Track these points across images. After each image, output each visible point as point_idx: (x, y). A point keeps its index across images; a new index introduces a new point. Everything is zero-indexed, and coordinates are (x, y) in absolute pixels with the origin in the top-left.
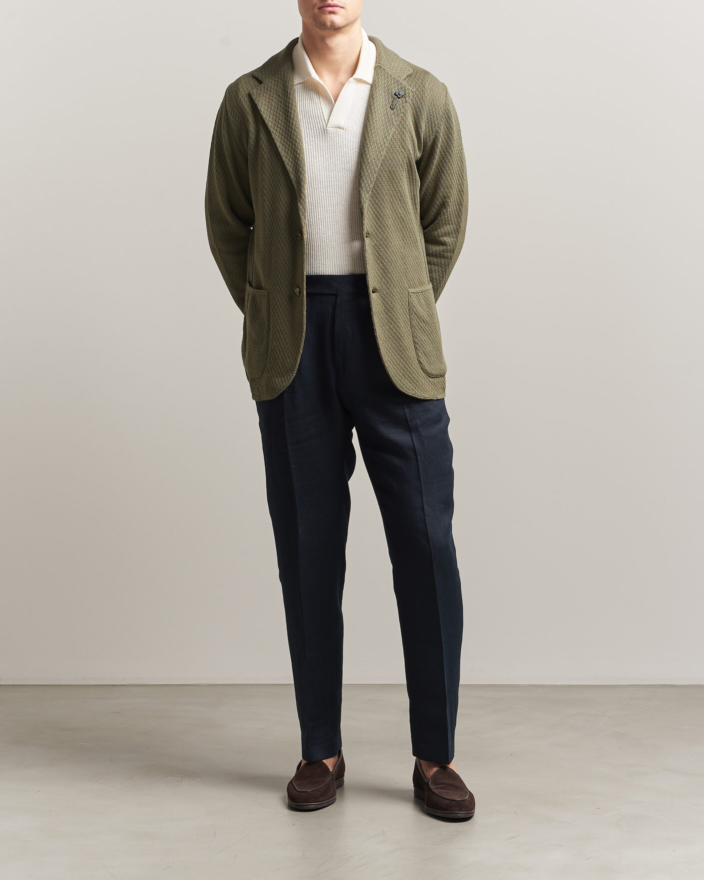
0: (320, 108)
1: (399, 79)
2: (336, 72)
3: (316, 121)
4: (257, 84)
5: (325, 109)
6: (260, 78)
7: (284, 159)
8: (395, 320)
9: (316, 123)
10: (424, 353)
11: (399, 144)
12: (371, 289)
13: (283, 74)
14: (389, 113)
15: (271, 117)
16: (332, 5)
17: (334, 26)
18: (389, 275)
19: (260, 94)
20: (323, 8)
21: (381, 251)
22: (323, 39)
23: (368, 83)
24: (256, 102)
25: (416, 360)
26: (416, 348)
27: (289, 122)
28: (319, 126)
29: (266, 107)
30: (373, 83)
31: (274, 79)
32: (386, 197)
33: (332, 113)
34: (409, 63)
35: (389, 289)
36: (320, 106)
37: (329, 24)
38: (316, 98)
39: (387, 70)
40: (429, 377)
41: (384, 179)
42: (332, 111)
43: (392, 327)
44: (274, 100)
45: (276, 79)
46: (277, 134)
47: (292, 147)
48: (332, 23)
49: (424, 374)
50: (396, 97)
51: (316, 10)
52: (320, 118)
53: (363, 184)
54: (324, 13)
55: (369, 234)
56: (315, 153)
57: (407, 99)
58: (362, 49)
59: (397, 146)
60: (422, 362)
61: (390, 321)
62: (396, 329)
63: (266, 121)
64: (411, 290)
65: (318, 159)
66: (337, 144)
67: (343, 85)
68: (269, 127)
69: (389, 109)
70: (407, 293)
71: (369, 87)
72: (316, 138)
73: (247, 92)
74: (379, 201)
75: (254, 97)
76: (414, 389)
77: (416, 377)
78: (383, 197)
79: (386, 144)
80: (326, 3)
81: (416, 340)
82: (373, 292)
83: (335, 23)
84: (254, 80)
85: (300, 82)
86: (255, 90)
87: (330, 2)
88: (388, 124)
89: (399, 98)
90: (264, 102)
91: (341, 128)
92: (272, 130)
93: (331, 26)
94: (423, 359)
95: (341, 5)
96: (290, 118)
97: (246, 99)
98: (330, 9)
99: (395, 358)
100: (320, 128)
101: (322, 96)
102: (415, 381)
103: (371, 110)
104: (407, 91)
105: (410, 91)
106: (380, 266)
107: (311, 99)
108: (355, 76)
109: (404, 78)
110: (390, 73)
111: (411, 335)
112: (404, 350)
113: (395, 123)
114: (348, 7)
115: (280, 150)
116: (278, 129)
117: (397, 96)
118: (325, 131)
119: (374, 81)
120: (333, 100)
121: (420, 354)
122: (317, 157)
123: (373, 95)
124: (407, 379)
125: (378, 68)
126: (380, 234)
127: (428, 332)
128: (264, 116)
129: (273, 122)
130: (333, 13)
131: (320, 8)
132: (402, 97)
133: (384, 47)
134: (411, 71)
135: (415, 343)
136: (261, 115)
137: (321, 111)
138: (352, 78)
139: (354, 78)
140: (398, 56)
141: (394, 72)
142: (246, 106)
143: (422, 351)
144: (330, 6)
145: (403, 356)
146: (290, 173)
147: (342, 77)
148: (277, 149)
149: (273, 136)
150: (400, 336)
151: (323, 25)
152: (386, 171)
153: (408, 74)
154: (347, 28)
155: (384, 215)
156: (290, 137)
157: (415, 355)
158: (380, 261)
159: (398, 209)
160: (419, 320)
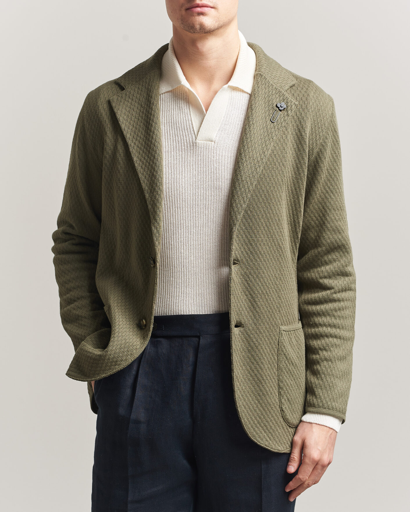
0: (190, 119)
1: (281, 90)
2: (209, 80)
3: (184, 134)
4: (120, 91)
5: (195, 120)
6: (122, 84)
7: (140, 175)
8: (258, 360)
9: (184, 136)
10: (288, 400)
11: (279, 161)
12: (233, 323)
13: (148, 81)
14: (269, 127)
15: (131, 128)
16: (200, 5)
17: (204, 29)
18: (258, 309)
19: (121, 101)
20: (191, 9)
21: (251, 281)
22: (194, 43)
23: (247, 93)
24: (115, 110)
25: (278, 407)
26: (280, 393)
27: (149, 135)
28: (188, 139)
29: (125, 117)
30: (252, 93)
31: (137, 86)
32: (262, 220)
33: (203, 124)
34: (291, 73)
35: (255, 324)
36: (190, 117)
37: (198, 27)
38: (185, 108)
39: (268, 79)
40: (290, 426)
41: (261, 200)
42: (202, 122)
43: (253, 368)
44: (135, 109)
45: (140, 87)
46: (135, 148)
47: (149, 163)
48: (202, 26)
49: (283, 423)
50: (277, 109)
51: (183, 12)
52: (189, 130)
53: (234, 205)
54: (193, 15)
55: (238, 260)
56: (181, 169)
57: (289, 112)
58: (239, 54)
59: (277, 164)
60: (284, 409)
61: (253, 360)
62: (258, 371)
63: (125, 133)
64: (283, 328)
65: (183, 175)
66: (207, 159)
67: (216, 93)
68: (127, 140)
69: (269, 122)
70: (278, 331)
71: (246, 97)
72: (183, 152)
73: (107, 99)
74: (254, 224)
75: (114, 105)
76: (268, 439)
77: (272, 426)
78: (258, 220)
79: (264, 161)
80: (194, 3)
81: (281, 385)
82: (236, 326)
83: (204, 26)
84: (117, 86)
85: (168, 90)
86: (115, 97)
87: (198, 1)
88: (267, 138)
89: (280, 110)
90: (124, 111)
91: (212, 141)
92: (129, 142)
93: (200, 29)
94: (285, 407)
95: (211, 5)
96: (151, 131)
97: (105, 106)
98: (199, 9)
99: (253, 403)
100: (188, 141)
101: (192, 105)
102: (271, 431)
103: (249, 121)
104: (289, 104)
105: (293, 103)
106: (248, 298)
107: (180, 109)
108: (230, 83)
109: (287, 88)
110: (271, 82)
111: (276, 378)
112: (263, 394)
113: (275, 138)
114: (220, 6)
115: (136, 165)
116: (137, 143)
117: (279, 108)
118: (194, 145)
119: (253, 90)
120: (204, 110)
121: (283, 400)
122: (183, 172)
123: (252, 105)
124: (262, 427)
125: (258, 76)
126: (252, 261)
127: (296, 376)
128: (123, 126)
129: (132, 134)
130: (202, 14)
131: (187, 9)
132: (284, 110)
133: (265, 55)
134: (295, 82)
135: (280, 387)
136: (119, 124)
137: (190, 122)
138: (227, 85)
139: (229, 87)
140: (280, 66)
141: (276, 81)
142: (104, 114)
143: (285, 397)
144: (198, 6)
145: (261, 401)
146: (146, 192)
147: (216, 84)
148: (134, 165)
149: (131, 150)
150: (261, 378)
151: (191, 28)
152: (263, 191)
153: (291, 84)
154: (221, 30)
155: (258, 240)
156: (149, 152)
157: (277, 401)
158: (249, 292)
159: (275, 235)
160: (288, 362)
